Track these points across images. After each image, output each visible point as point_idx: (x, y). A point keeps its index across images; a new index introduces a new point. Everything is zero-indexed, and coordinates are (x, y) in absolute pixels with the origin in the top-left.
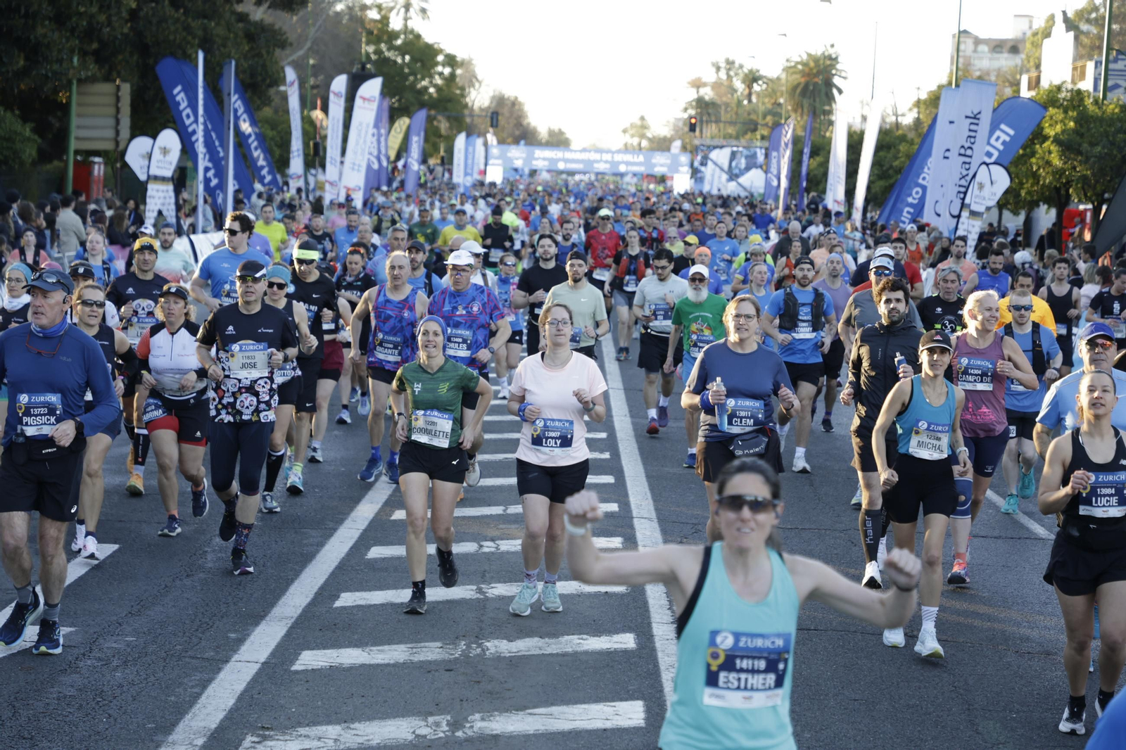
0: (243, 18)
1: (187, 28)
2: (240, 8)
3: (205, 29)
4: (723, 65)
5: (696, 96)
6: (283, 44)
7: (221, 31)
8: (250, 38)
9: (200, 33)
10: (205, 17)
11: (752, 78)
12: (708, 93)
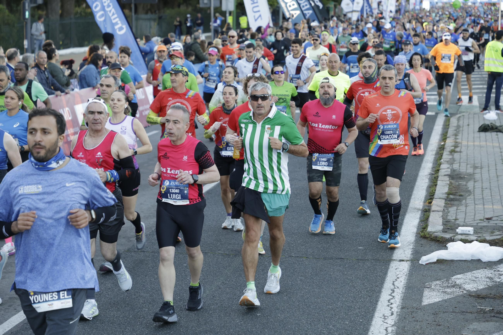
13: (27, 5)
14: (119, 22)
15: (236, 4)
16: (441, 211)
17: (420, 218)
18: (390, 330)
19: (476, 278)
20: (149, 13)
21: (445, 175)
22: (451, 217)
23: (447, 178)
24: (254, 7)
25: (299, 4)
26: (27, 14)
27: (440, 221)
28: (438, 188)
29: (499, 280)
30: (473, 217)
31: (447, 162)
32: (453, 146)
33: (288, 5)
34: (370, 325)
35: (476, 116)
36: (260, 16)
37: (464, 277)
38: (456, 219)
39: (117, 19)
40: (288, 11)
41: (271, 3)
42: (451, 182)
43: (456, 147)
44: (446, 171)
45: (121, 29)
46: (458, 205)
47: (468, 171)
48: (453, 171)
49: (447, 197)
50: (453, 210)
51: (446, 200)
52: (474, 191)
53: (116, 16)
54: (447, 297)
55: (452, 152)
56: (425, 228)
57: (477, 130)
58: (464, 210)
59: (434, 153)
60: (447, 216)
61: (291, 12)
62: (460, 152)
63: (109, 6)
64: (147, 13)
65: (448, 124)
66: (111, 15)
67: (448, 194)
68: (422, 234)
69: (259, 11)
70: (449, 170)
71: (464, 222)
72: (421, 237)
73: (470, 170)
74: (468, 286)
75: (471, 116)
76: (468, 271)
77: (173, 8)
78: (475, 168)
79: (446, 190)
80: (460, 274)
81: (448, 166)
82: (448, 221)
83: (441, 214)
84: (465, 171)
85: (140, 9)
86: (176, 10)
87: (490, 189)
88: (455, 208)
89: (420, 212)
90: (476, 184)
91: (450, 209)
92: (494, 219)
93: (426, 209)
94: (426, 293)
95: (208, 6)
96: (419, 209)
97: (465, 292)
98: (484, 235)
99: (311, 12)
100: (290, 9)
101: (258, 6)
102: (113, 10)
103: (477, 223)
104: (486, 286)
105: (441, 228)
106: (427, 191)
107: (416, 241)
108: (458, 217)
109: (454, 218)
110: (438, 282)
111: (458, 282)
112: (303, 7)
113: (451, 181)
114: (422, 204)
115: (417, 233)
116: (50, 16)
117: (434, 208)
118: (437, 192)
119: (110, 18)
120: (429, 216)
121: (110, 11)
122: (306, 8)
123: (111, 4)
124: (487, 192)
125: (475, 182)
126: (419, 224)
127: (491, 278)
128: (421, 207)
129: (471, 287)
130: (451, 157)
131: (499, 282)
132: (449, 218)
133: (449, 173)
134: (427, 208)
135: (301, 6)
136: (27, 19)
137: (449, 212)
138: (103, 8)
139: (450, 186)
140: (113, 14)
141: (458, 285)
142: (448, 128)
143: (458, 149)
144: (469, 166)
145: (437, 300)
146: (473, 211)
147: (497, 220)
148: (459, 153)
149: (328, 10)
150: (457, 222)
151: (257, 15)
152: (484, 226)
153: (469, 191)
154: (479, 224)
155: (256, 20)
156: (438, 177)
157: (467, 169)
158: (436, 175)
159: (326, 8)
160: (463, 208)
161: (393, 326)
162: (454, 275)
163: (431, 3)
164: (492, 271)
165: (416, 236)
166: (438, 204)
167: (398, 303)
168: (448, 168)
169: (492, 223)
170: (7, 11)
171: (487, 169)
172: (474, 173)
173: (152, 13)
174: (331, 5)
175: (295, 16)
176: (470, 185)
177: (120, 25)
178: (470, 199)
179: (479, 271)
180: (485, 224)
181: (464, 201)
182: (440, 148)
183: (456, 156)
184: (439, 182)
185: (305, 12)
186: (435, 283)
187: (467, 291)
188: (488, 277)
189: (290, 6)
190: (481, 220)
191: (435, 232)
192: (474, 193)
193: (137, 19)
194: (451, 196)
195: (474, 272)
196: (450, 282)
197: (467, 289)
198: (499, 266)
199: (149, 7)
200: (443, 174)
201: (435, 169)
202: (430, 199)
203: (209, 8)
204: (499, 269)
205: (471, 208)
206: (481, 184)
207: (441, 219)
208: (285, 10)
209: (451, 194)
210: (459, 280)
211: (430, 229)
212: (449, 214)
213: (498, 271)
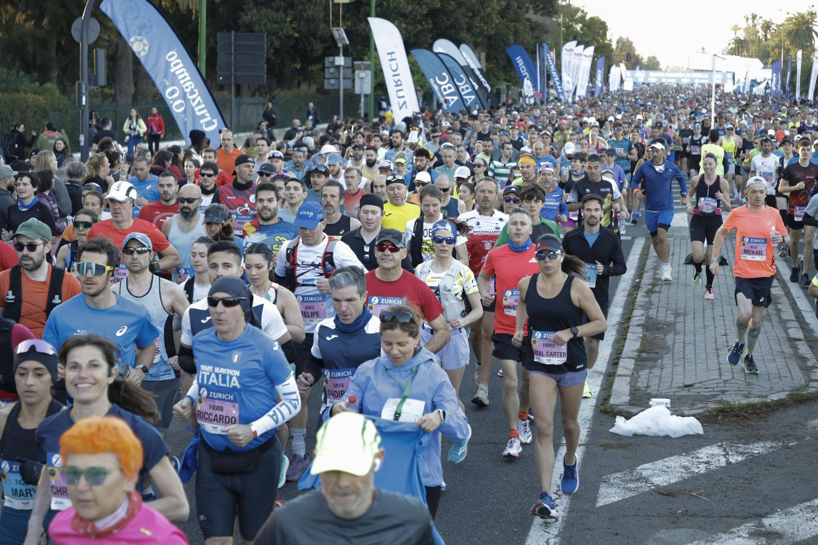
0: (529, 20)
1: (508, 27)
2: (527, 16)
3: (515, 27)
4: (750, 17)
5: (734, 37)
6: (546, 32)
7: (521, 27)
8: (532, 29)
9: (513, 29)
10: (514, 21)
11: (767, 26)
12: (742, 35)
13: (84, 87)
14: (207, 115)
15: (374, 85)
16: (628, 376)
17: (602, 386)
18: (552, 541)
19: (668, 468)
20: (257, 95)
21: (638, 325)
22: (641, 384)
23: (640, 330)
24: (398, 91)
25: (457, 87)
26: (84, 99)
27: (627, 389)
28: (627, 343)
29: (697, 470)
30: (669, 384)
31: (642, 306)
32: (651, 284)
33: (442, 88)
34: (527, 535)
35: (684, 242)
36: (405, 103)
37: (653, 467)
38: (648, 387)
39: (205, 111)
40: (443, 96)
41: (421, 84)
42: (644, 336)
43: (654, 285)
44: (639, 320)
45: (209, 124)
46: (652, 368)
47: (668, 320)
48: (648, 318)
49: (638, 356)
50: (644, 374)
51: (636, 360)
52: (673, 347)
53: (203, 106)
54: (629, 495)
55: (650, 292)
56: (607, 399)
57: (684, 261)
58: (659, 374)
59: (626, 293)
60: (637, 382)
61: (447, 98)
62: (660, 292)
63: (192, 93)
64: (253, 95)
65: (646, 253)
66: (194, 105)
67: (640, 351)
68: (603, 408)
69: (403, 97)
70: (644, 318)
71: (658, 390)
72: (601, 411)
73: (671, 319)
74: (657, 479)
75: (677, 242)
76: (657, 459)
77: (289, 89)
78: (677, 314)
79: (637, 345)
80: (648, 462)
81: (643, 312)
82: (638, 390)
83: (628, 379)
84: (663, 318)
85: (245, 90)
86: (295, 90)
87: (695, 344)
88: (648, 371)
89: (602, 376)
90: (676, 338)
91: (640, 373)
92: (696, 386)
93: (609, 373)
94: (603, 489)
95: (335, 88)
96: (600, 373)
97: (653, 487)
98: (682, 408)
99: (473, 97)
100: (445, 93)
101: (402, 90)
102: (199, 98)
103: (674, 392)
104: (680, 479)
105: (627, 399)
106: (613, 347)
107: (595, 417)
108: (650, 384)
109: (645, 385)
110: (618, 475)
111: (644, 474)
112: (463, 90)
113: (645, 333)
114: (605, 365)
115: (596, 406)
116: (118, 99)
117: (620, 371)
118: (626, 349)
119: (193, 108)
120: (612, 383)
121: (194, 100)
122: (466, 91)
123: (196, 90)
124: (690, 349)
125: (675, 334)
126: (599, 393)
127: (685, 468)
128: (604, 370)
129: (660, 480)
130: (647, 299)
131: (697, 473)
132: (639, 385)
133: (643, 322)
134: (612, 371)
135: (460, 89)
136: (84, 106)
137: (639, 377)
138: (184, 96)
139: (643, 340)
140: (199, 104)
141: (644, 478)
142: (647, 259)
143: (657, 289)
144: (669, 312)
145: (616, 499)
146: (670, 375)
147: (700, 387)
148: (658, 294)
149: (498, 94)
150: (649, 391)
151: (402, 101)
152: (683, 396)
153: (668, 347)
154: (677, 394)
155: (400, 108)
156: (628, 327)
157: (666, 317)
158: (626, 325)
159: (495, 91)
160: (657, 372)
161: (556, 536)
162: (641, 464)
163: (635, 83)
164: (690, 458)
165: (595, 410)
166: (626, 365)
167: (565, 505)
168: (642, 315)
169: (693, 391)
170: (58, 92)
171: (692, 315)
172: (675, 322)
173: (261, 95)
174: (503, 86)
175: (452, 103)
176: (670, 338)
177: (209, 119)
178: (667, 360)
179: (673, 458)
180: (684, 393)
181: (660, 361)
182: (634, 287)
183: (654, 297)
184: (629, 335)
185: (465, 97)
186: (614, 475)
187: (655, 486)
188: (684, 467)
189: (445, 90)
190: (679, 387)
191: (619, 405)
192: (673, 350)
193: (239, 105)
194: (644, 355)
195: (666, 459)
196: (635, 474)
197: (656, 483)
198: (699, 451)
199: (257, 87)
200: (635, 324)
201: (625, 317)
202: (617, 358)
203: (339, 90)
204: (698, 455)
205: (667, 371)
206: (683, 337)
207: (629, 386)
208: (439, 95)
209: (644, 352)
210: (646, 472)
211: (612, 401)
212: (639, 380)
213: (698, 458)
